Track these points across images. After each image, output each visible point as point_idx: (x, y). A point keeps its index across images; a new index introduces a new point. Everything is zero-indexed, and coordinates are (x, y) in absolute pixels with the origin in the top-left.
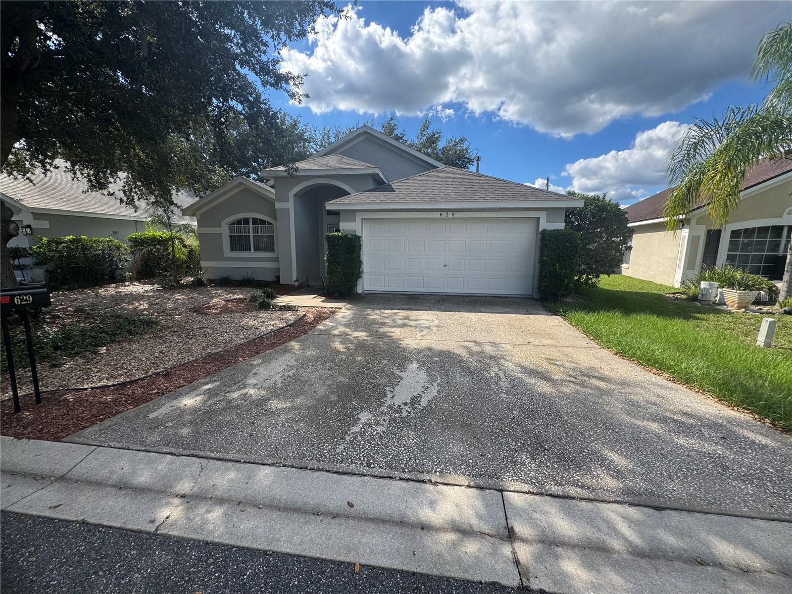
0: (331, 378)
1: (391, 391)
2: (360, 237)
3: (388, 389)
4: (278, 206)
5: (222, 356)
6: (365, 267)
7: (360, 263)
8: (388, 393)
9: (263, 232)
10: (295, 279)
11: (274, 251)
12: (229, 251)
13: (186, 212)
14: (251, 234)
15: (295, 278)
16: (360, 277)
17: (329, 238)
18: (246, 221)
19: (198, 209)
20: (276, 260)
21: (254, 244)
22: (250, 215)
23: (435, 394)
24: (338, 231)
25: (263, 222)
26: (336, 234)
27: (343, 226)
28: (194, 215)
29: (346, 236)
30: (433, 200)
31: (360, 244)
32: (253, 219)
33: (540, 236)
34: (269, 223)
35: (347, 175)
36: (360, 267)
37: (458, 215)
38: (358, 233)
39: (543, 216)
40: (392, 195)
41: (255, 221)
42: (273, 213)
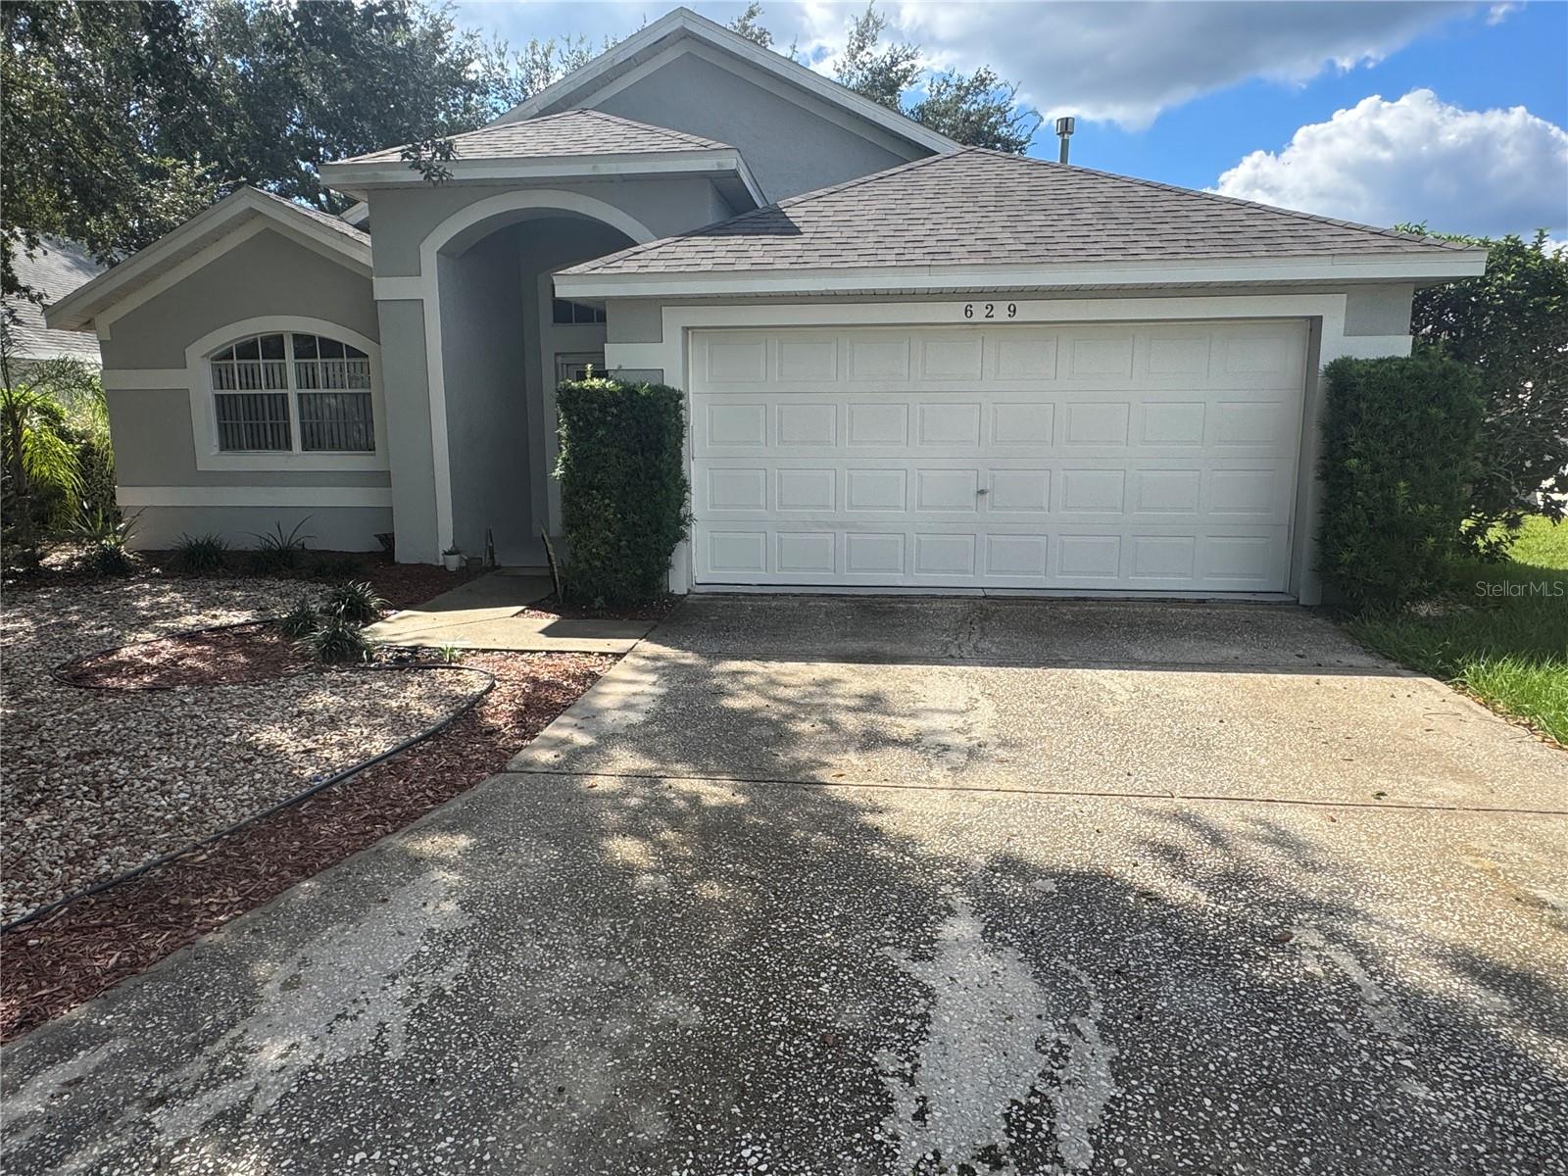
0: (625, 1003)
1: (902, 1074)
2: (680, 396)
3: (886, 1059)
4: (385, 289)
5: (154, 889)
6: (698, 502)
7: (683, 486)
8: (894, 1085)
9: (334, 385)
10: (448, 547)
11: (370, 447)
12: (216, 450)
13: (57, 315)
14: (292, 391)
15: (446, 542)
16: (681, 536)
17: (570, 401)
18: (273, 346)
19: (103, 305)
20: (382, 479)
21: (303, 425)
22: (289, 325)
23: (1110, 1089)
24: (600, 373)
25: (332, 348)
26: (596, 383)
27: (617, 355)
28: (88, 325)
29: (630, 391)
30: (936, 259)
31: (679, 418)
32: (296, 337)
33: (1321, 384)
34: (354, 353)
35: (627, 179)
36: (681, 502)
37: (1027, 311)
38: (673, 382)
39: (1334, 314)
40: (790, 244)
41: (306, 345)
42: (368, 314)
